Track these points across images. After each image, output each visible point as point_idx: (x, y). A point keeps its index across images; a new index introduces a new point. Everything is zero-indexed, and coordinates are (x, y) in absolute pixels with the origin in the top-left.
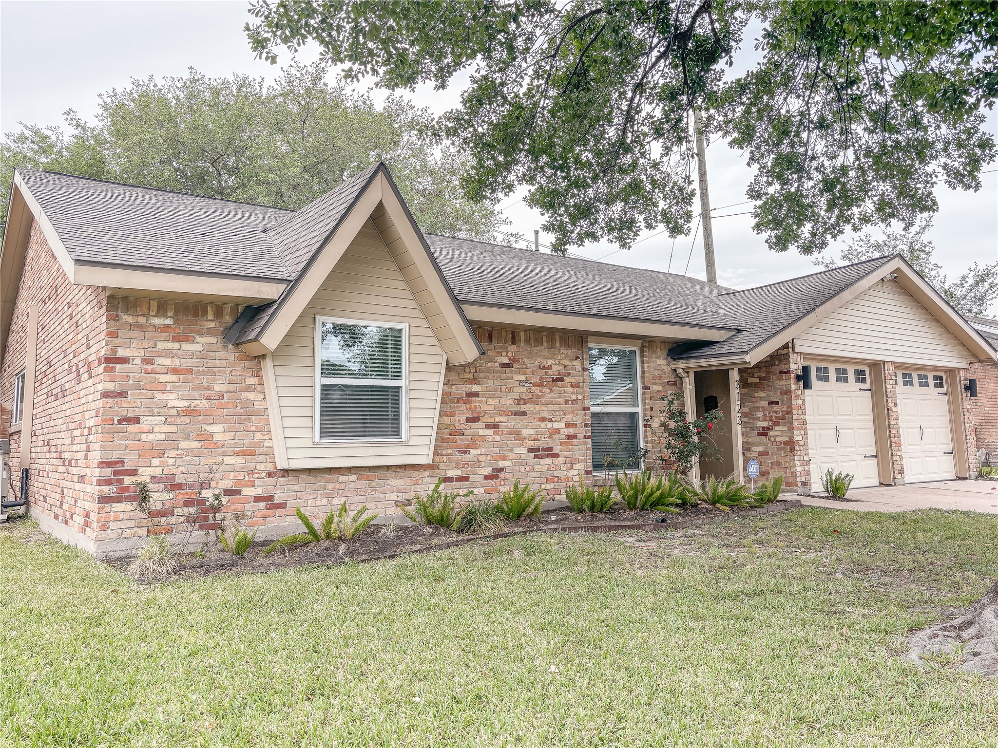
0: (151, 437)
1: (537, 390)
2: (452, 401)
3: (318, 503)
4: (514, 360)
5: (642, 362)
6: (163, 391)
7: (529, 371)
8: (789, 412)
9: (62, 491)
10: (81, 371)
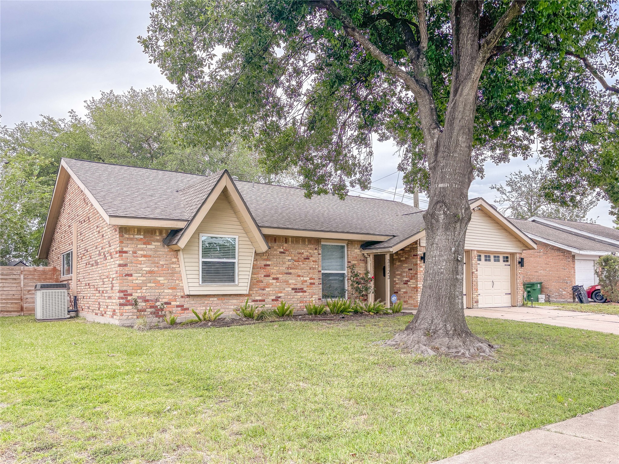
0: (137, 282)
1: (296, 263)
2: (258, 268)
3: (201, 309)
4: (286, 250)
5: (348, 251)
6: (141, 264)
7: (293, 255)
8: (416, 274)
9: (99, 304)
10: (107, 255)
